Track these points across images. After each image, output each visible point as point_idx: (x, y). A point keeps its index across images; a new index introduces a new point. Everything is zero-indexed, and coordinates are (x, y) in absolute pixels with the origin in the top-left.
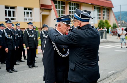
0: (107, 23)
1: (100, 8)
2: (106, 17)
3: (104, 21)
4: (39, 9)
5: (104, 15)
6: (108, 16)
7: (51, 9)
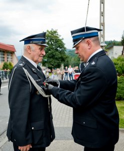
0: (10, 64)
1: (4, 52)
2: (9, 60)
3: (8, 63)
5: (8, 58)
6: (12, 58)
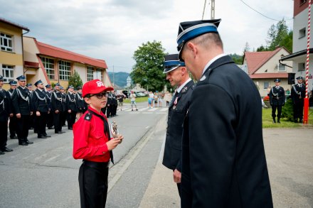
1: (93, 69)
4: (22, 67)
7: (38, 68)
